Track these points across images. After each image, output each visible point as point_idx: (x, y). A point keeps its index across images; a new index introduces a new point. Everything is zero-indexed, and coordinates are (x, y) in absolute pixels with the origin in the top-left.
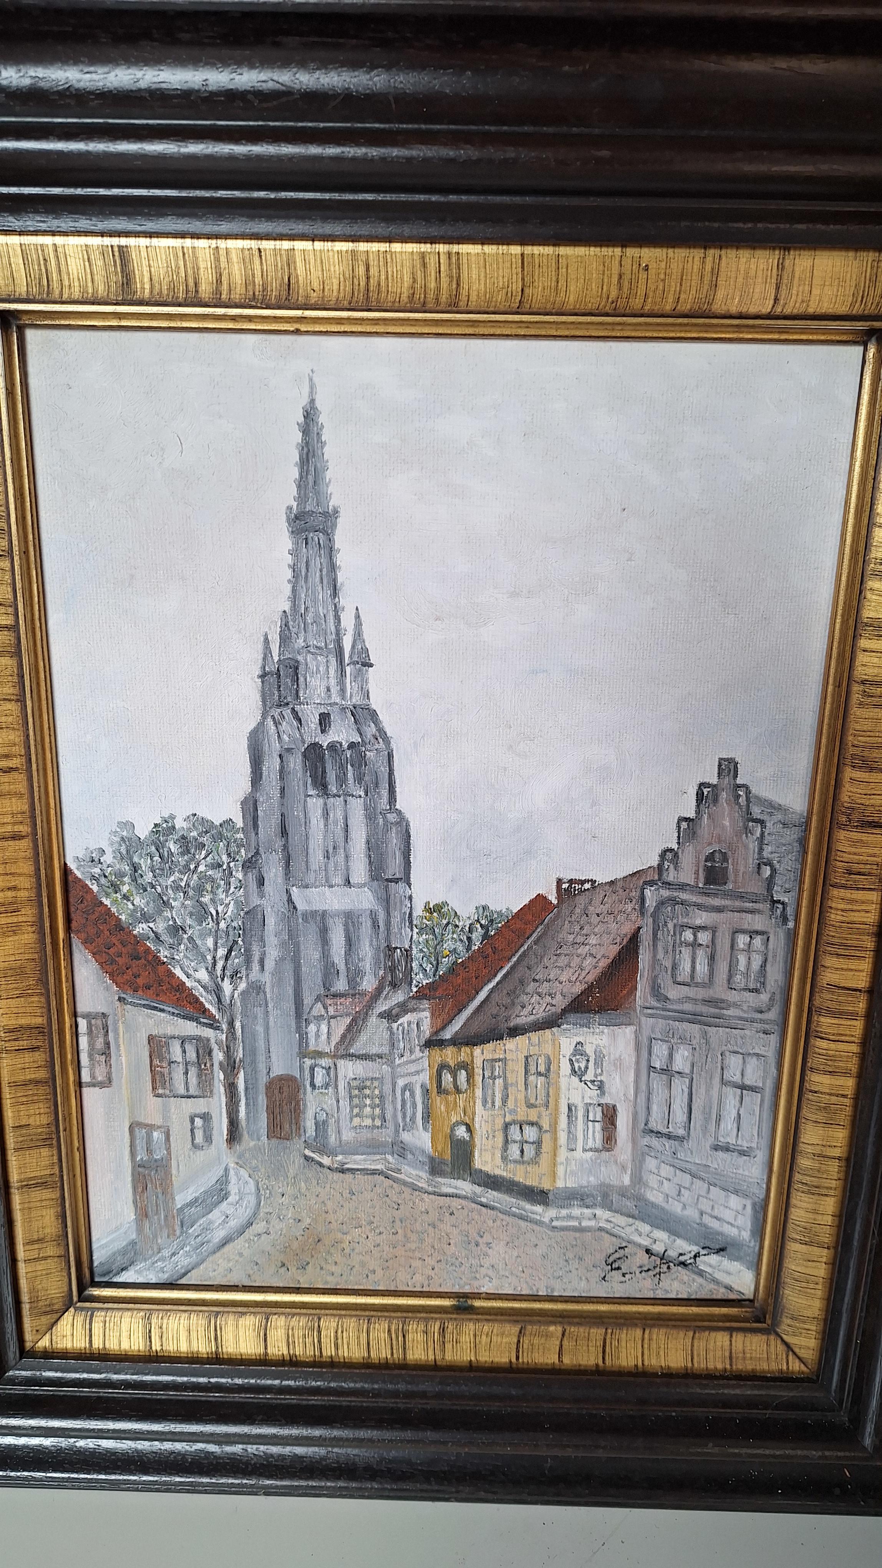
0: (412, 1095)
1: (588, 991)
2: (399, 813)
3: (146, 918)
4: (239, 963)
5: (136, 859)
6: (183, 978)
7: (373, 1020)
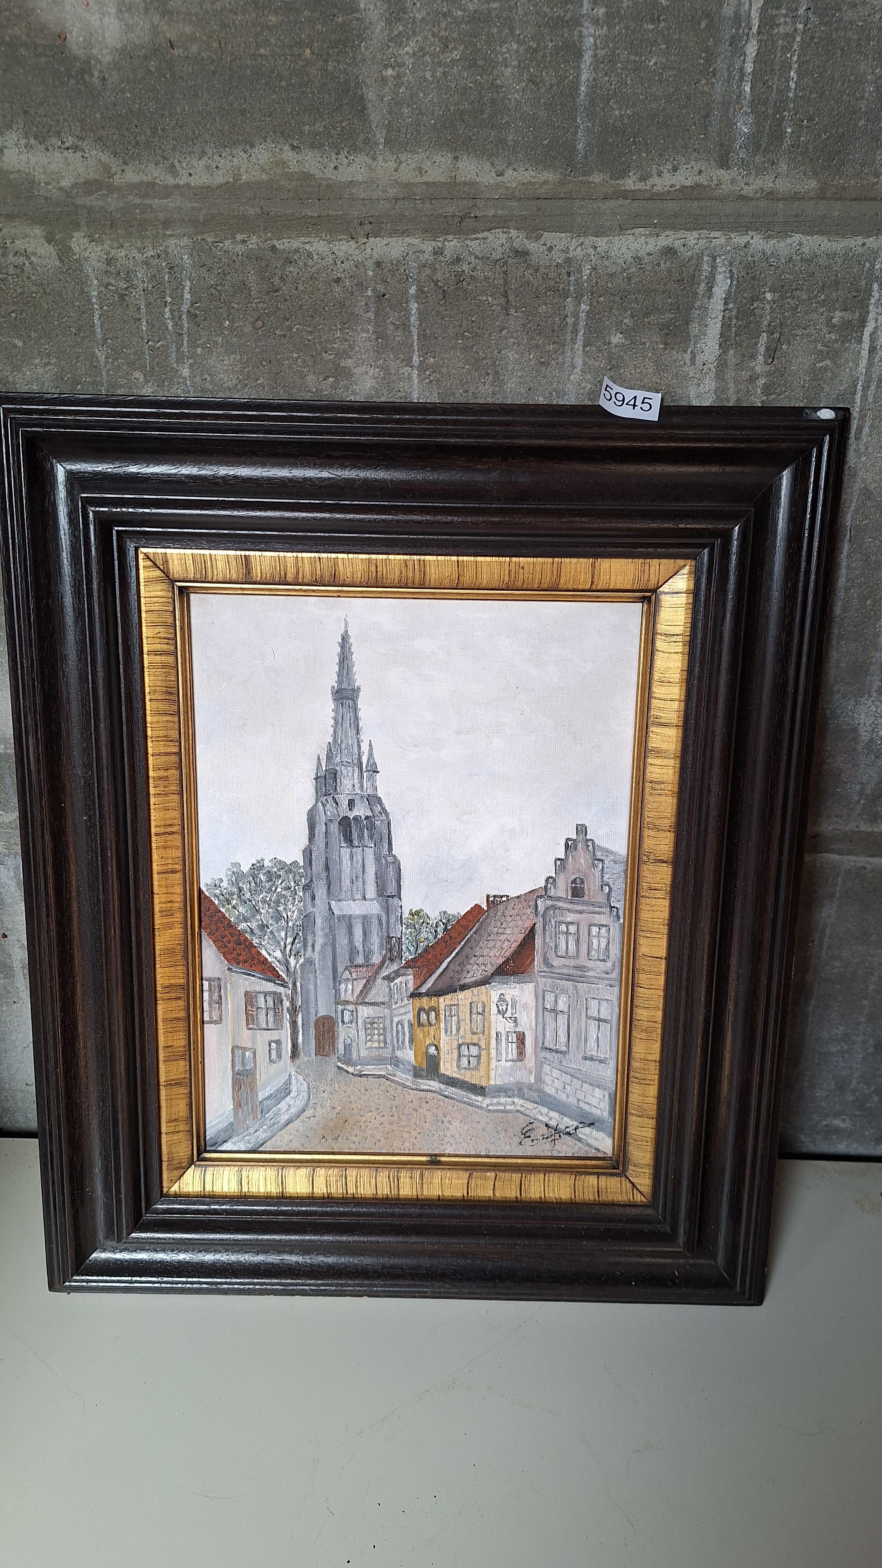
0: (403, 1027)
1: (506, 962)
2: (394, 856)
3: (246, 920)
4: (300, 948)
5: (241, 885)
6: (267, 956)
7: (379, 981)
